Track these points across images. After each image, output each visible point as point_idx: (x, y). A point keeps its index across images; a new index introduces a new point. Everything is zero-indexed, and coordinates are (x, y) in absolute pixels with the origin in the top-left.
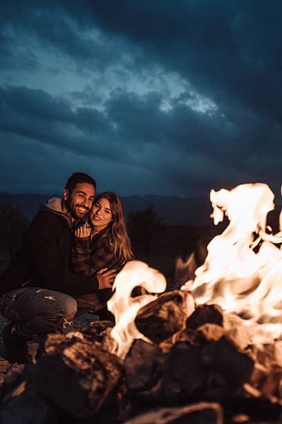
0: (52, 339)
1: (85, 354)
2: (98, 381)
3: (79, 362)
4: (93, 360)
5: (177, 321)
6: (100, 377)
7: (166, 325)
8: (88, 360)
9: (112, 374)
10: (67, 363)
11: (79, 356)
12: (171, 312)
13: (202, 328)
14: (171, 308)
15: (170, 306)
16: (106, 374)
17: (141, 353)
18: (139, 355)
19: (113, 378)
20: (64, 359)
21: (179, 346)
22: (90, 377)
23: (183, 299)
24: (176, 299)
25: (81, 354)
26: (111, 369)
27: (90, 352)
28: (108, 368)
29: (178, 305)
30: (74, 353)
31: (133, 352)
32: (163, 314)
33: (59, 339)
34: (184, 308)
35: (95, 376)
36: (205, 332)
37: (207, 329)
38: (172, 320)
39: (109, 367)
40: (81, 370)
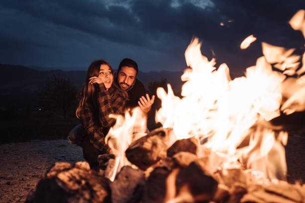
0: (58, 166)
1: (78, 177)
2: (85, 199)
3: (71, 184)
4: (83, 182)
5: (159, 152)
6: (87, 196)
7: (149, 154)
8: (79, 182)
9: (98, 193)
10: (60, 184)
11: (72, 179)
12: (154, 145)
13: (176, 156)
14: (155, 141)
15: (155, 139)
16: (93, 193)
17: (127, 177)
18: (125, 179)
19: (98, 197)
20: (57, 181)
21: (158, 171)
22: (78, 196)
23: (166, 133)
24: (160, 134)
25: (74, 177)
26: (98, 190)
27: (83, 176)
28: (95, 189)
29: (161, 139)
30: (69, 177)
31: (120, 176)
32: (147, 145)
33: (64, 166)
34: (166, 141)
35: (82, 195)
36: (179, 159)
37: (181, 157)
38: (154, 150)
39: (97, 187)
40: (71, 190)
